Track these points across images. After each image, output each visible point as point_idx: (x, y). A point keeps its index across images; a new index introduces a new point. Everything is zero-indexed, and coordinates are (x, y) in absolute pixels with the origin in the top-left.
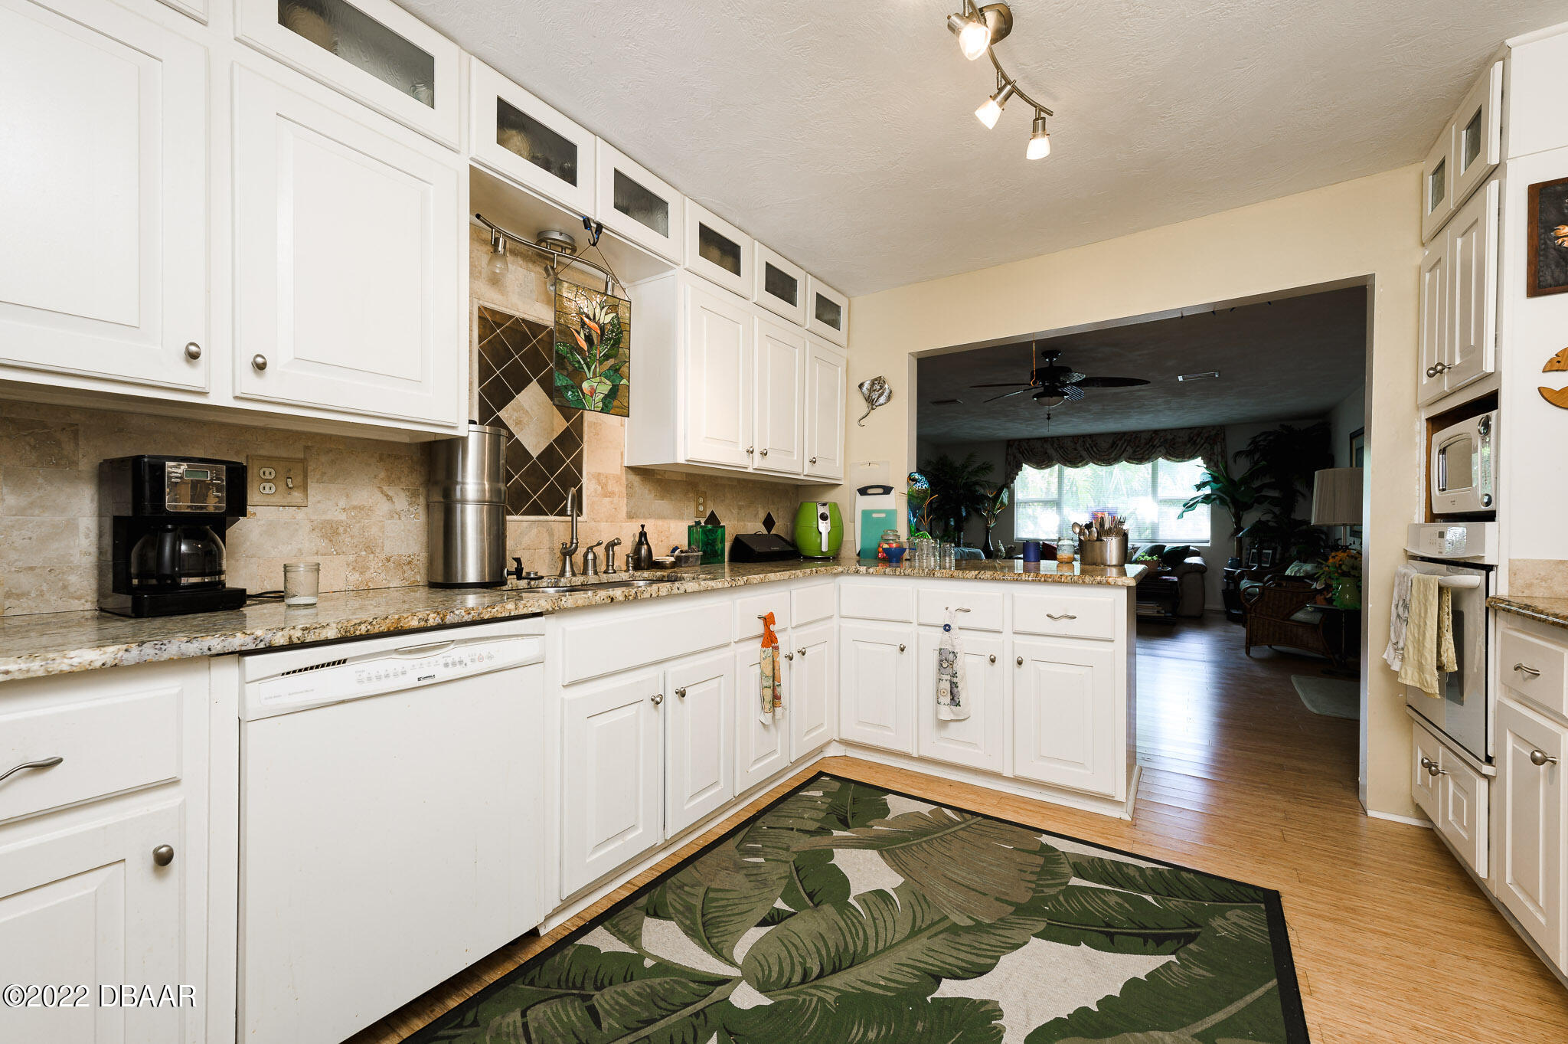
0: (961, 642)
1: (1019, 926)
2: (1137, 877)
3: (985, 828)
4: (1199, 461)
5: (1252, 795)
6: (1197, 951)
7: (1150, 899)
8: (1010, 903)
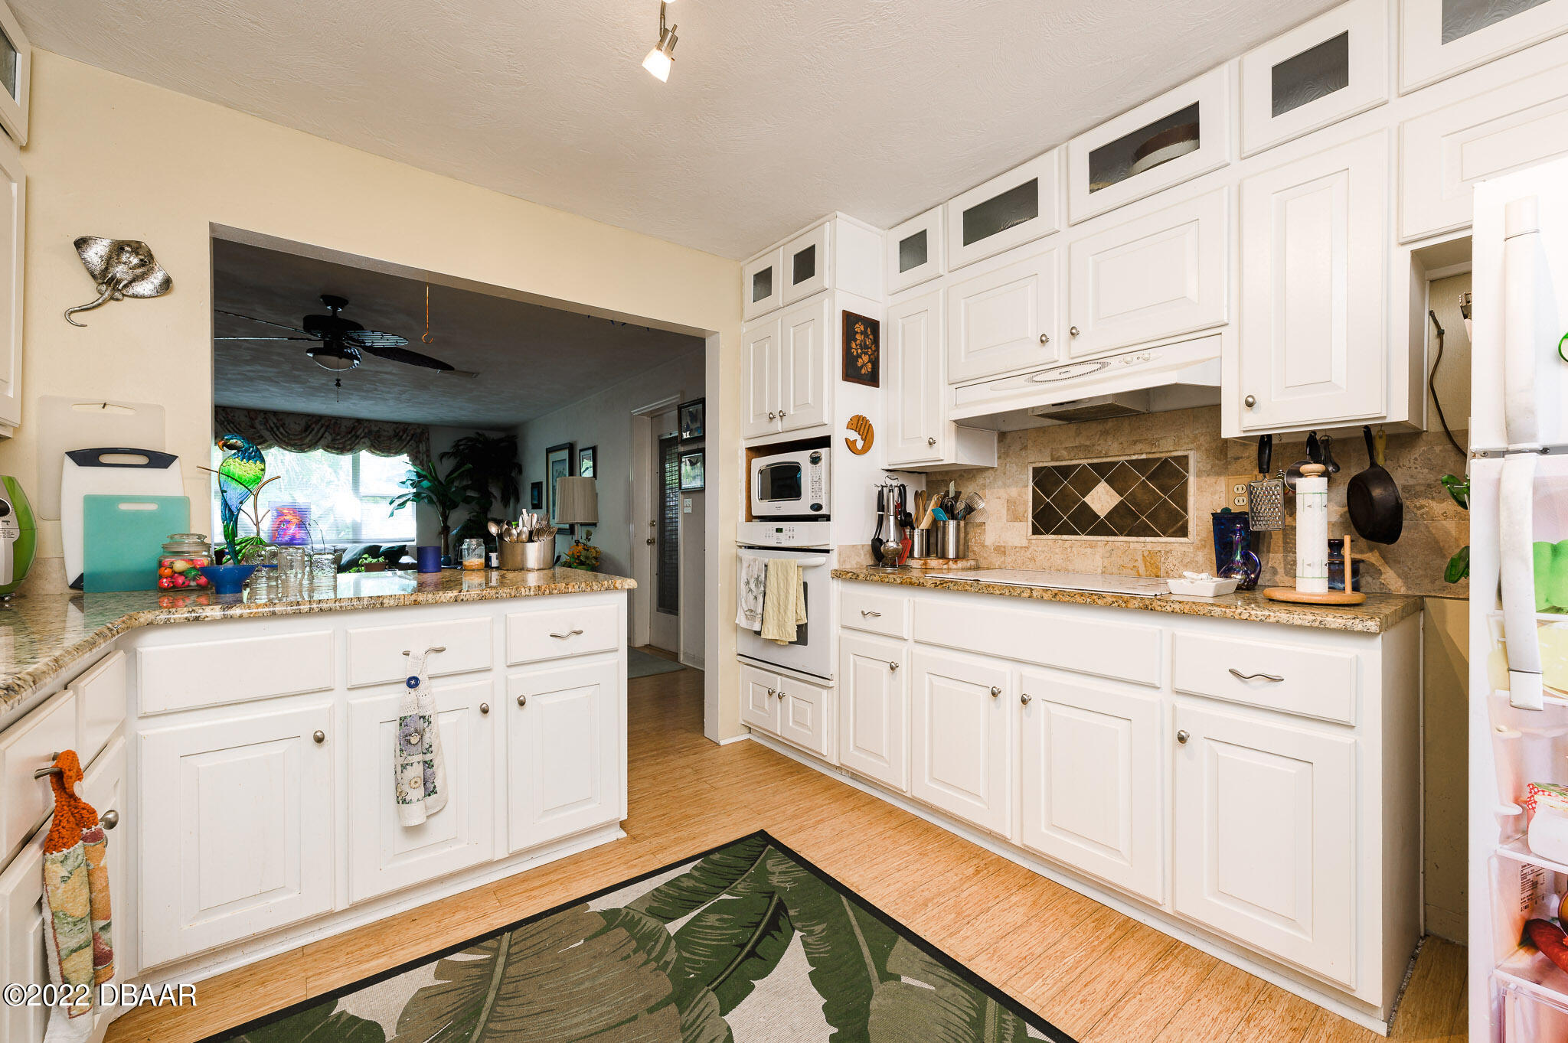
0: (434, 696)
1: (701, 1019)
2: (697, 884)
3: (529, 943)
4: (405, 457)
5: (657, 763)
6: (796, 914)
7: (725, 897)
8: (664, 1003)
